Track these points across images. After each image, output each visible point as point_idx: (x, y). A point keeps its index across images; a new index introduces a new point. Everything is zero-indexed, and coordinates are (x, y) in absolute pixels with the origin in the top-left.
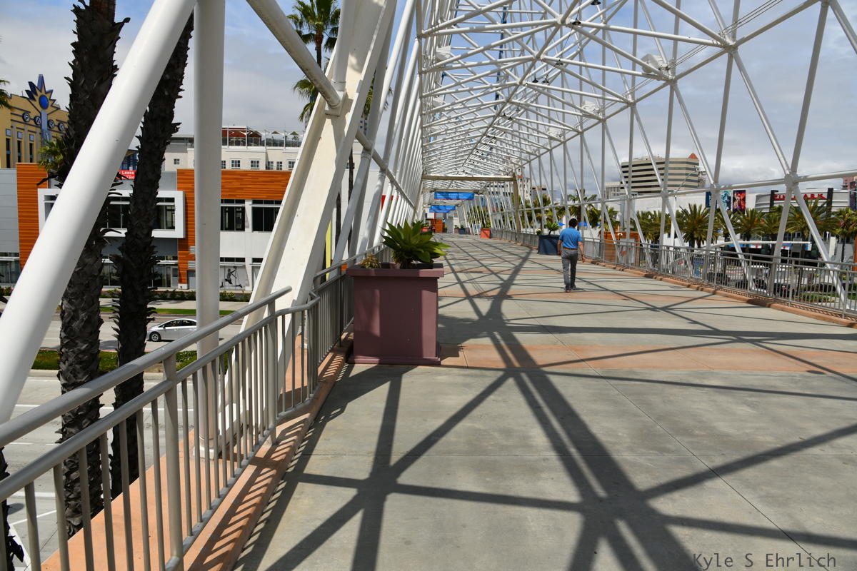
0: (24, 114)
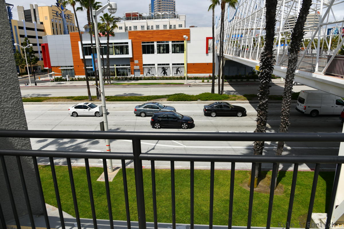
0: (56, 13)
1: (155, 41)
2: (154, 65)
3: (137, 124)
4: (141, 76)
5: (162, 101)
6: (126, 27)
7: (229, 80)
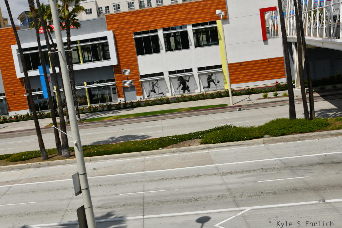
1: (160, 28)
2: (162, 74)
3: (146, 200)
4: (138, 98)
5: (190, 146)
6: (99, 8)
7: (318, 88)
